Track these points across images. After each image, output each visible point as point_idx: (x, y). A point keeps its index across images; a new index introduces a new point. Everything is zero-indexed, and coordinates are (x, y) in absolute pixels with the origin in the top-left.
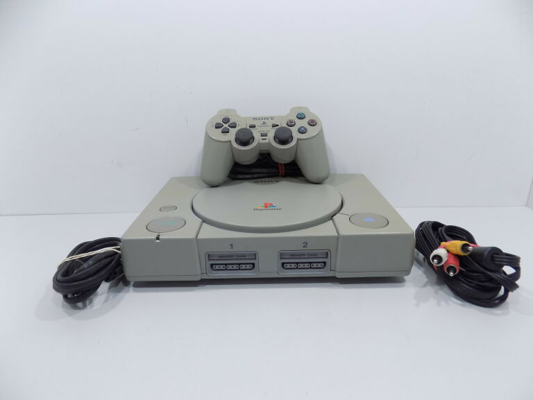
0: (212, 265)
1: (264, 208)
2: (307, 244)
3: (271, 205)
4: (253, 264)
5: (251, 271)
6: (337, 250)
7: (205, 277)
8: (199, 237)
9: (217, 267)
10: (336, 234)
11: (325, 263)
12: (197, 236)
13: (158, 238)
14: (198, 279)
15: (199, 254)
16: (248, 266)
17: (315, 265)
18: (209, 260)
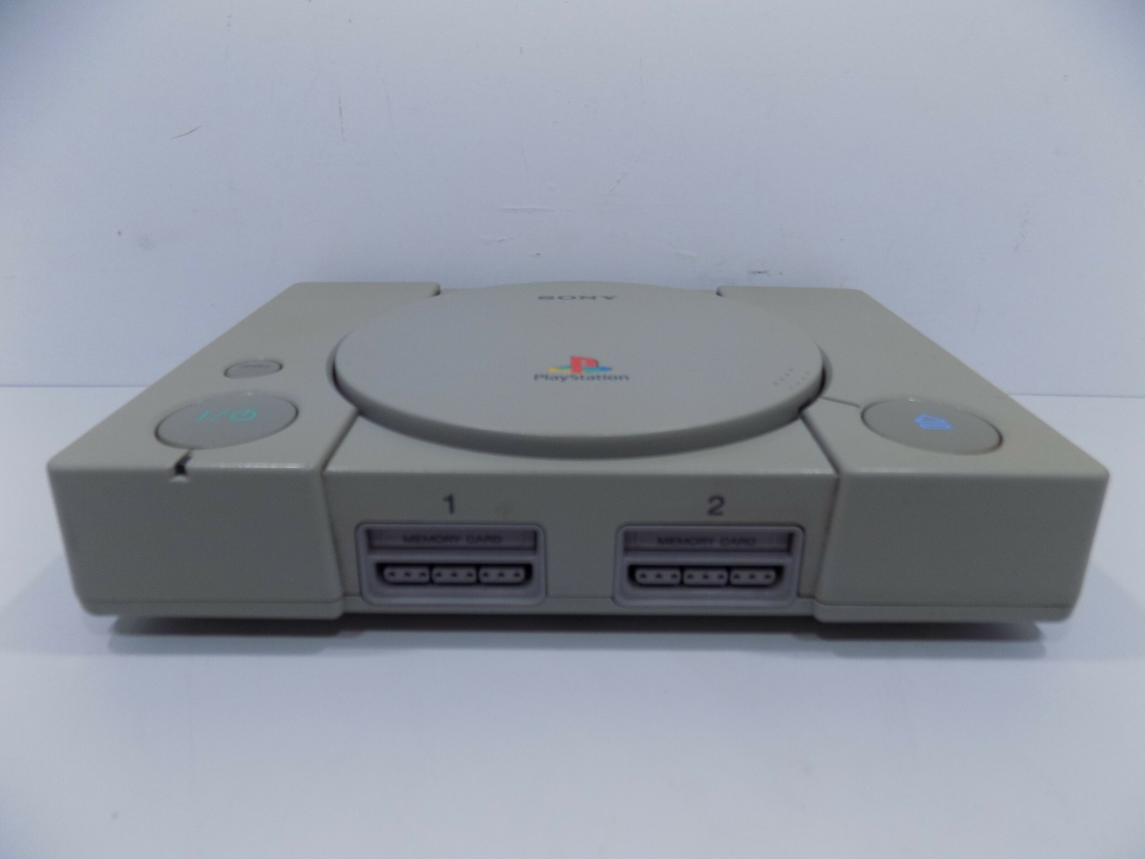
0: (381, 567)
1: (568, 372)
2: (722, 500)
3: (593, 363)
4: (528, 569)
5: (518, 591)
6: (827, 529)
7: (358, 606)
8: (333, 468)
9: (400, 574)
10: (829, 470)
11: (779, 570)
12: (326, 463)
13: (180, 468)
14: (334, 612)
15: (333, 527)
16: (509, 575)
17: (744, 577)
18: (372, 548)
